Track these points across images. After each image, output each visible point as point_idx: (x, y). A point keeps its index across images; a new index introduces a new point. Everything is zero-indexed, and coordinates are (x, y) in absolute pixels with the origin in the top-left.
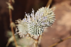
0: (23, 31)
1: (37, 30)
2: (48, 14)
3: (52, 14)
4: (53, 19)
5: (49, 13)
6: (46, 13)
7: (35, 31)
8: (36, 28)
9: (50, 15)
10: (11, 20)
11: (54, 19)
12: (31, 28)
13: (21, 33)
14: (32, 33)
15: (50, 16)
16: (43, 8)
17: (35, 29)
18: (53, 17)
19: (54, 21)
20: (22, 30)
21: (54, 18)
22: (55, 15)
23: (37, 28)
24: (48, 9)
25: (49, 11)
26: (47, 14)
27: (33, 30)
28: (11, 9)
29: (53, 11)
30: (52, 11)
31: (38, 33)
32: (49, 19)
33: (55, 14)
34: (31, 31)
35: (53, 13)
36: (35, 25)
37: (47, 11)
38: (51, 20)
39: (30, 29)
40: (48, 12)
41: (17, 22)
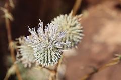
0: (28, 58)
1: (50, 56)
2: (70, 27)
3: (78, 27)
4: (79, 35)
5: (72, 25)
6: (66, 25)
7: (46, 58)
8: (46, 52)
9: (74, 28)
10: (9, 37)
11: (81, 35)
12: (38, 53)
13: (25, 60)
14: (41, 61)
15: (73, 31)
16: (62, 16)
17: (46, 55)
18: (80, 31)
19: (80, 38)
20: (27, 55)
21: (80, 33)
22: (82, 28)
23: (49, 52)
24: (70, 19)
25: (72, 22)
26: (68, 27)
27: (42, 56)
28: (9, 19)
29: (78, 22)
30: (76, 22)
31: (52, 61)
32: (72, 35)
33: (81, 26)
34: (38, 57)
35: (79, 25)
36: (45, 48)
37: (67, 23)
38: (75, 37)
39: (36, 54)
40: (69, 23)
41: (18, 41)
